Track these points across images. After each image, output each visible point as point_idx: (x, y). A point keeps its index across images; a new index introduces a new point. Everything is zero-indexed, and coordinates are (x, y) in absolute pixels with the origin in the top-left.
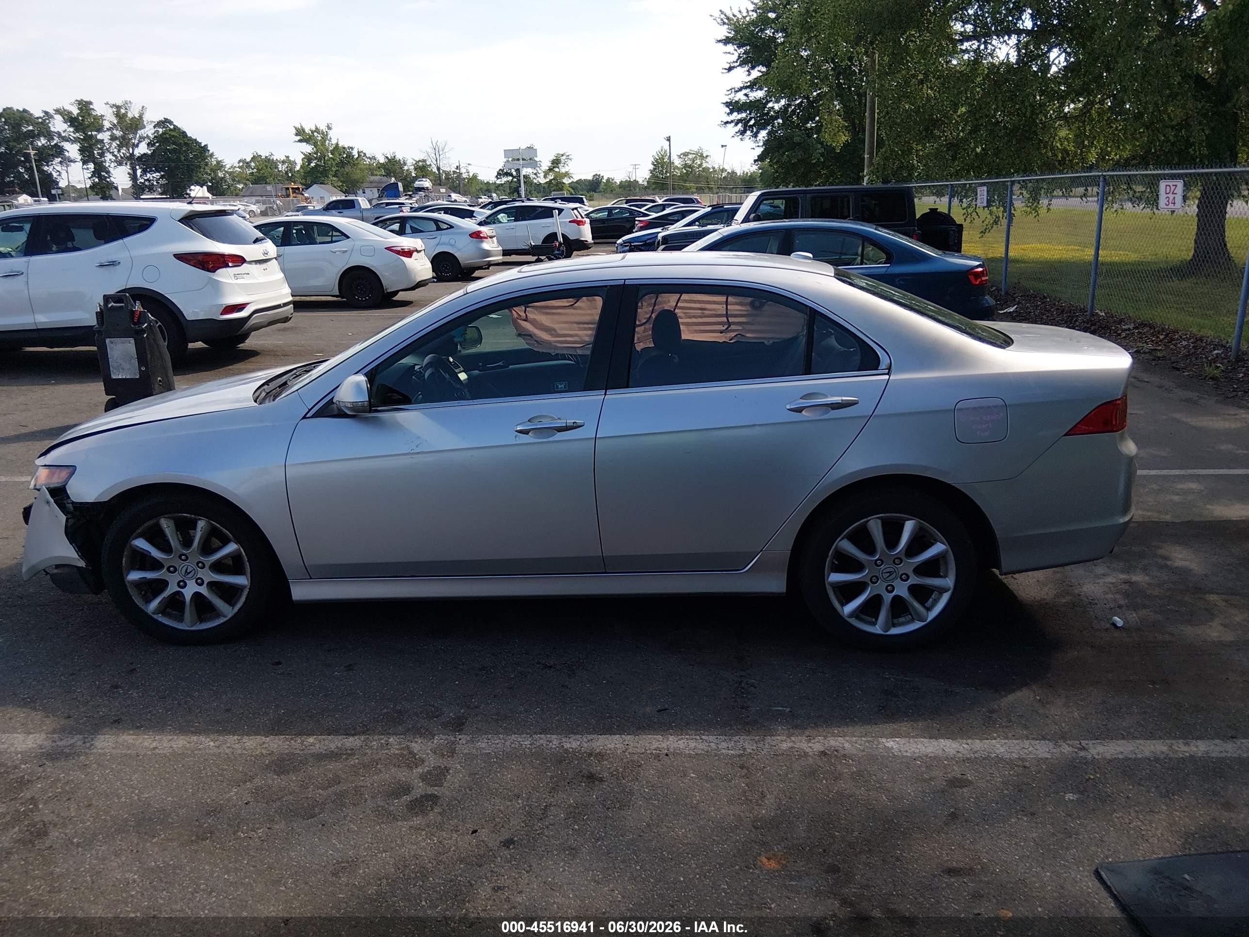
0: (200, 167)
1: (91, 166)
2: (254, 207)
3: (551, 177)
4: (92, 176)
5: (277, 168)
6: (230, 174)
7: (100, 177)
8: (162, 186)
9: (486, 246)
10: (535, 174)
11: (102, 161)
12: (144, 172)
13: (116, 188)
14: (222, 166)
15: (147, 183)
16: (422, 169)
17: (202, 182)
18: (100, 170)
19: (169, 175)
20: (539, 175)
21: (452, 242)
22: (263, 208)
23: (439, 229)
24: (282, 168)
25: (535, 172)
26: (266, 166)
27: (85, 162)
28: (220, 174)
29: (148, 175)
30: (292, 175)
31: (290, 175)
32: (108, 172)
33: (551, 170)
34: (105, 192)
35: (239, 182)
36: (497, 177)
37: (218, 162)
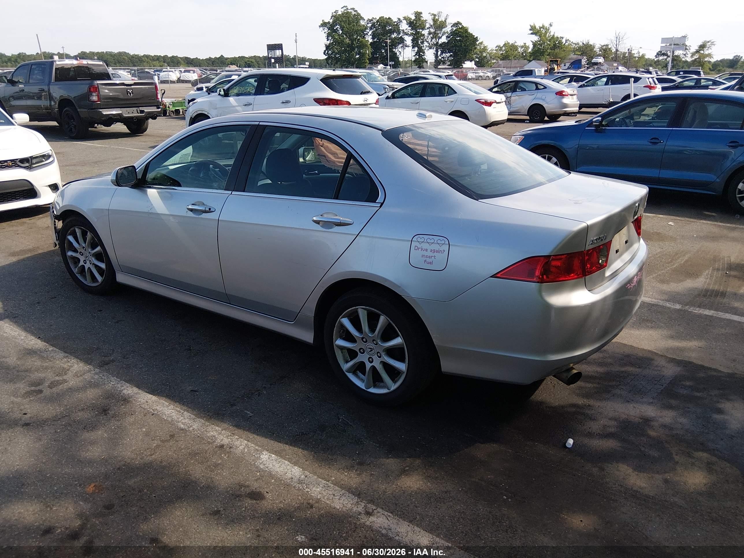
0: (472, 50)
1: (416, 49)
2: (489, 74)
3: (696, 56)
4: (416, 55)
5: (517, 50)
6: (490, 54)
7: (419, 55)
8: (450, 61)
9: (566, 100)
10: (685, 55)
11: (422, 47)
12: (442, 53)
13: (427, 62)
14: (486, 50)
15: (442, 59)
16: (605, 51)
17: (471, 59)
18: (420, 52)
19: (455, 55)
20: (687, 55)
21: (544, 97)
22: (495, 74)
23: (537, 89)
24: (520, 50)
25: (684, 53)
26: (511, 49)
27: (413, 47)
28: (484, 55)
29: (444, 55)
30: (526, 55)
31: (524, 55)
32: (424, 53)
33: (697, 52)
34: (420, 64)
35: (494, 59)
36: (656, 56)
37: (485, 47)
